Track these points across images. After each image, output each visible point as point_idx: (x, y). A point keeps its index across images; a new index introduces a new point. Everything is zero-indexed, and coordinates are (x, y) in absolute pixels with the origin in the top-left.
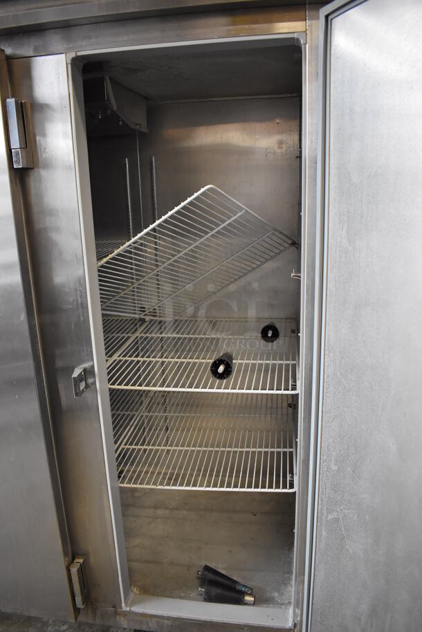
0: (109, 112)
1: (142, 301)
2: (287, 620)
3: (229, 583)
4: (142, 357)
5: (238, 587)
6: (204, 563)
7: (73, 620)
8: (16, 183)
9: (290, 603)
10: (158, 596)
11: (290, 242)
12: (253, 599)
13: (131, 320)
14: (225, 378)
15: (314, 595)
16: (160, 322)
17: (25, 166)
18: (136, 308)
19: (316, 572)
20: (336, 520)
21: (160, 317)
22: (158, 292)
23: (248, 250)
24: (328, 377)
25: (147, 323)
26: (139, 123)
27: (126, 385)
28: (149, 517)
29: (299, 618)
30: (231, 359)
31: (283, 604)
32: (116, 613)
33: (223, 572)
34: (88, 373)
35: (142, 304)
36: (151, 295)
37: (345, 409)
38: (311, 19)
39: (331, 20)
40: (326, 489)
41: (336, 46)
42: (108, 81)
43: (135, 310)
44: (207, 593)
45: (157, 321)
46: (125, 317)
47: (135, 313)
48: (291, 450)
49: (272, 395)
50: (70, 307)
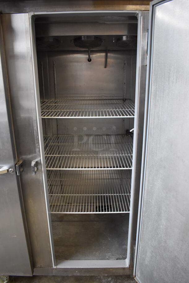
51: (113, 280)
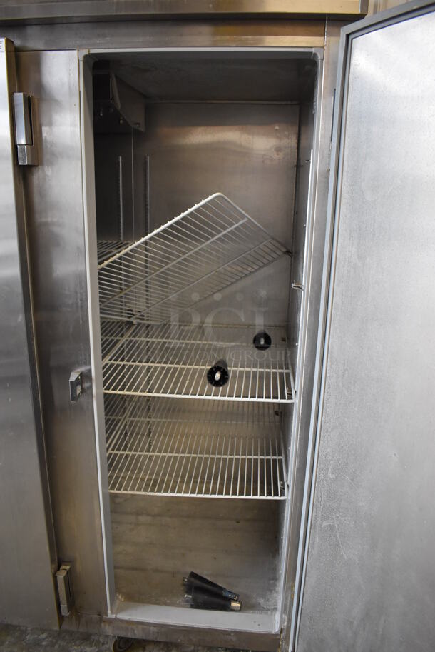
0: (112, 110)
1: (129, 303)
2: (273, 625)
3: (215, 589)
4: (128, 361)
5: (224, 594)
6: (189, 570)
7: (57, 628)
8: (19, 180)
9: (276, 609)
10: (143, 603)
11: (284, 250)
12: (239, 605)
13: (118, 322)
14: (221, 386)
15: (304, 600)
16: (148, 326)
17: (30, 164)
18: (124, 311)
19: (307, 578)
20: (331, 527)
21: (148, 320)
22: (147, 295)
23: (244, 257)
24: (329, 388)
25: (135, 326)
26: (138, 121)
27: (114, 389)
28: (131, 524)
29: (285, 624)
30: (226, 366)
31: (268, 610)
32: (101, 620)
33: (209, 579)
34: (85, 377)
35: (129, 307)
36: (139, 297)
37: (346, 420)
38: (331, 35)
39: (352, 39)
40: (321, 497)
41: (355, 65)
42: (114, 79)
43: (122, 312)
44: (194, 599)
45: (144, 324)
46: (112, 319)
47: (122, 316)
48: (280, 457)
49: (269, 403)
50: (69, 309)
51: (50, 639)
